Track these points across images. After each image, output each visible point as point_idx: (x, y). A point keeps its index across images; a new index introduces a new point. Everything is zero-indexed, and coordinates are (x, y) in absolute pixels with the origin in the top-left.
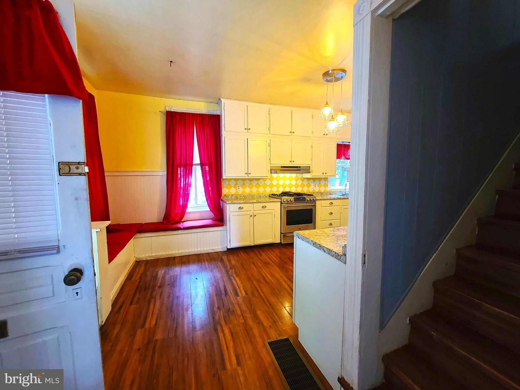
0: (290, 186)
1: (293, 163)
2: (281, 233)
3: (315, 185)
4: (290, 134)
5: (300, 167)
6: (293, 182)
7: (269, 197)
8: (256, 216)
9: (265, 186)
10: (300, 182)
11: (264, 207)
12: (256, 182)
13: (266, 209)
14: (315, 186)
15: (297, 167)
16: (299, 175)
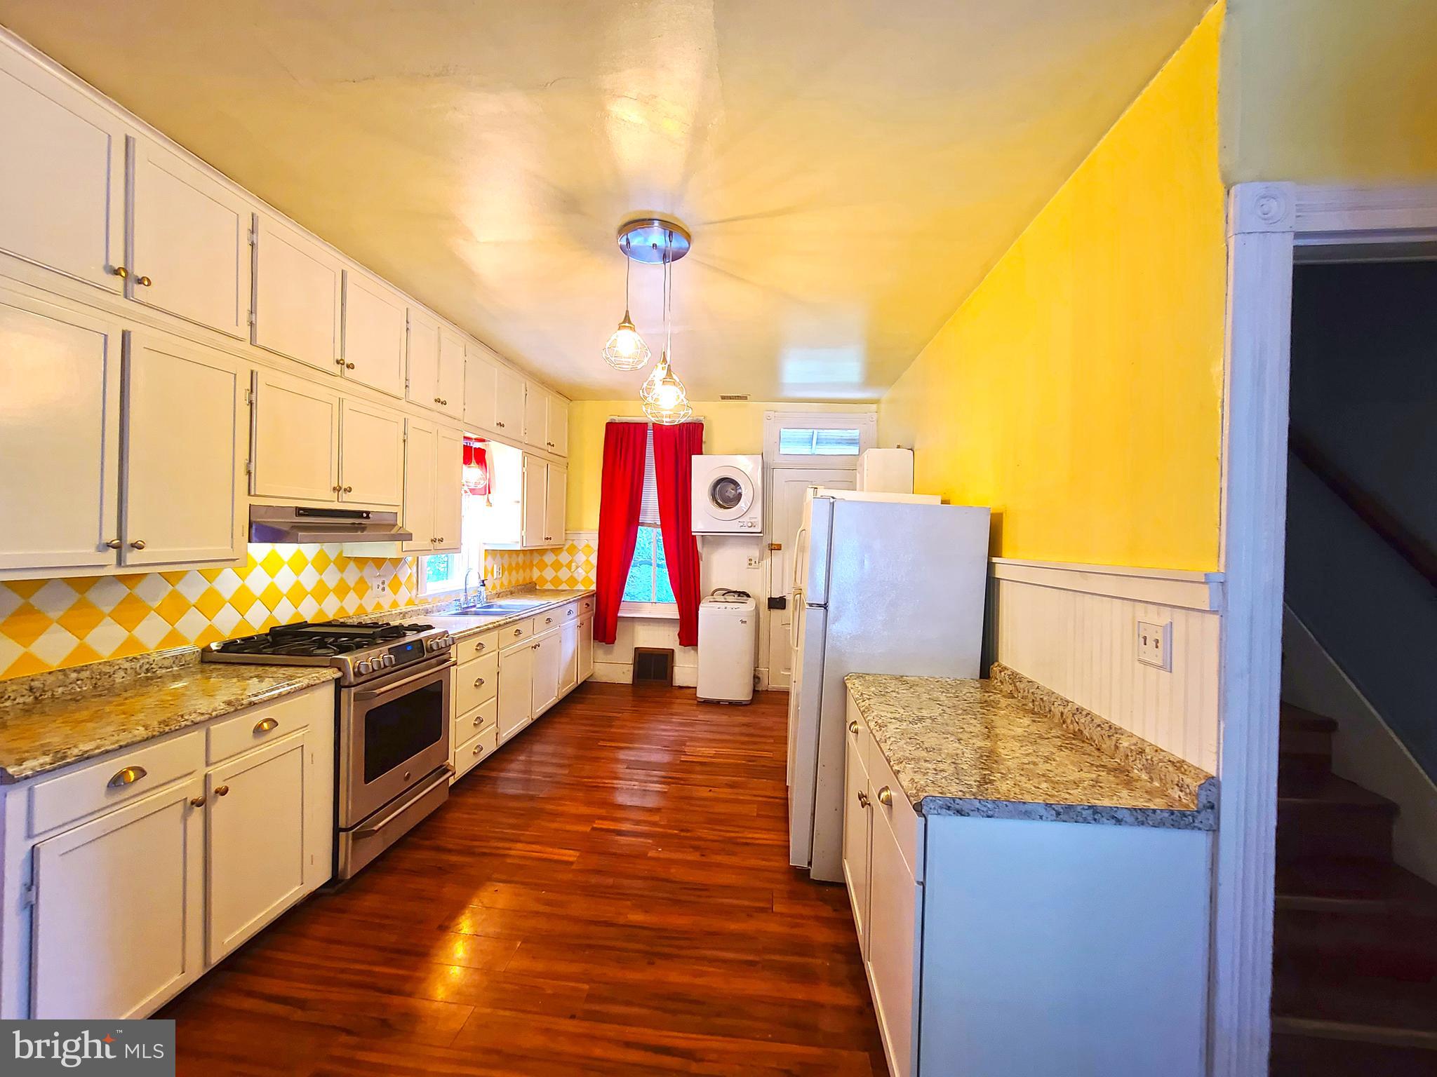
0: (297, 594)
1: (346, 497)
2: (337, 830)
3: (383, 583)
4: (337, 369)
5: (368, 513)
6: (309, 578)
7: (203, 661)
8: (223, 792)
9: (176, 607)
10: (332, 578)
11: (266, 725)
12: (122, 591)
13: (276, 731)
14: (383, 589)
15: (358, 514)
16: (331, 549)
